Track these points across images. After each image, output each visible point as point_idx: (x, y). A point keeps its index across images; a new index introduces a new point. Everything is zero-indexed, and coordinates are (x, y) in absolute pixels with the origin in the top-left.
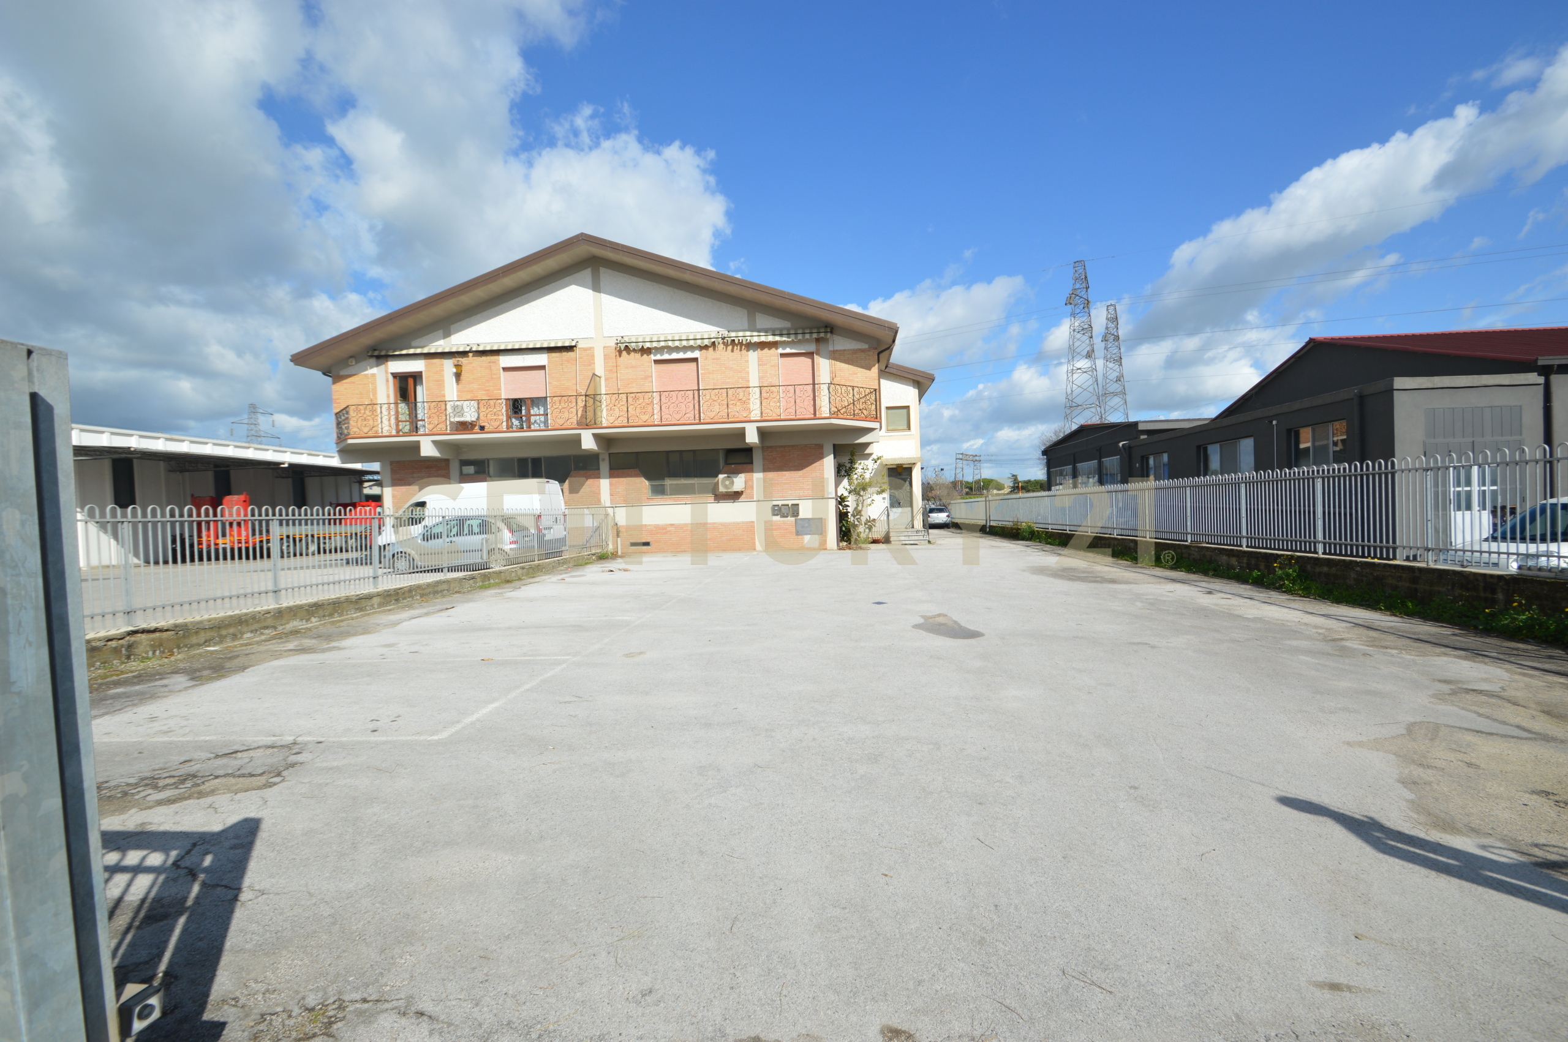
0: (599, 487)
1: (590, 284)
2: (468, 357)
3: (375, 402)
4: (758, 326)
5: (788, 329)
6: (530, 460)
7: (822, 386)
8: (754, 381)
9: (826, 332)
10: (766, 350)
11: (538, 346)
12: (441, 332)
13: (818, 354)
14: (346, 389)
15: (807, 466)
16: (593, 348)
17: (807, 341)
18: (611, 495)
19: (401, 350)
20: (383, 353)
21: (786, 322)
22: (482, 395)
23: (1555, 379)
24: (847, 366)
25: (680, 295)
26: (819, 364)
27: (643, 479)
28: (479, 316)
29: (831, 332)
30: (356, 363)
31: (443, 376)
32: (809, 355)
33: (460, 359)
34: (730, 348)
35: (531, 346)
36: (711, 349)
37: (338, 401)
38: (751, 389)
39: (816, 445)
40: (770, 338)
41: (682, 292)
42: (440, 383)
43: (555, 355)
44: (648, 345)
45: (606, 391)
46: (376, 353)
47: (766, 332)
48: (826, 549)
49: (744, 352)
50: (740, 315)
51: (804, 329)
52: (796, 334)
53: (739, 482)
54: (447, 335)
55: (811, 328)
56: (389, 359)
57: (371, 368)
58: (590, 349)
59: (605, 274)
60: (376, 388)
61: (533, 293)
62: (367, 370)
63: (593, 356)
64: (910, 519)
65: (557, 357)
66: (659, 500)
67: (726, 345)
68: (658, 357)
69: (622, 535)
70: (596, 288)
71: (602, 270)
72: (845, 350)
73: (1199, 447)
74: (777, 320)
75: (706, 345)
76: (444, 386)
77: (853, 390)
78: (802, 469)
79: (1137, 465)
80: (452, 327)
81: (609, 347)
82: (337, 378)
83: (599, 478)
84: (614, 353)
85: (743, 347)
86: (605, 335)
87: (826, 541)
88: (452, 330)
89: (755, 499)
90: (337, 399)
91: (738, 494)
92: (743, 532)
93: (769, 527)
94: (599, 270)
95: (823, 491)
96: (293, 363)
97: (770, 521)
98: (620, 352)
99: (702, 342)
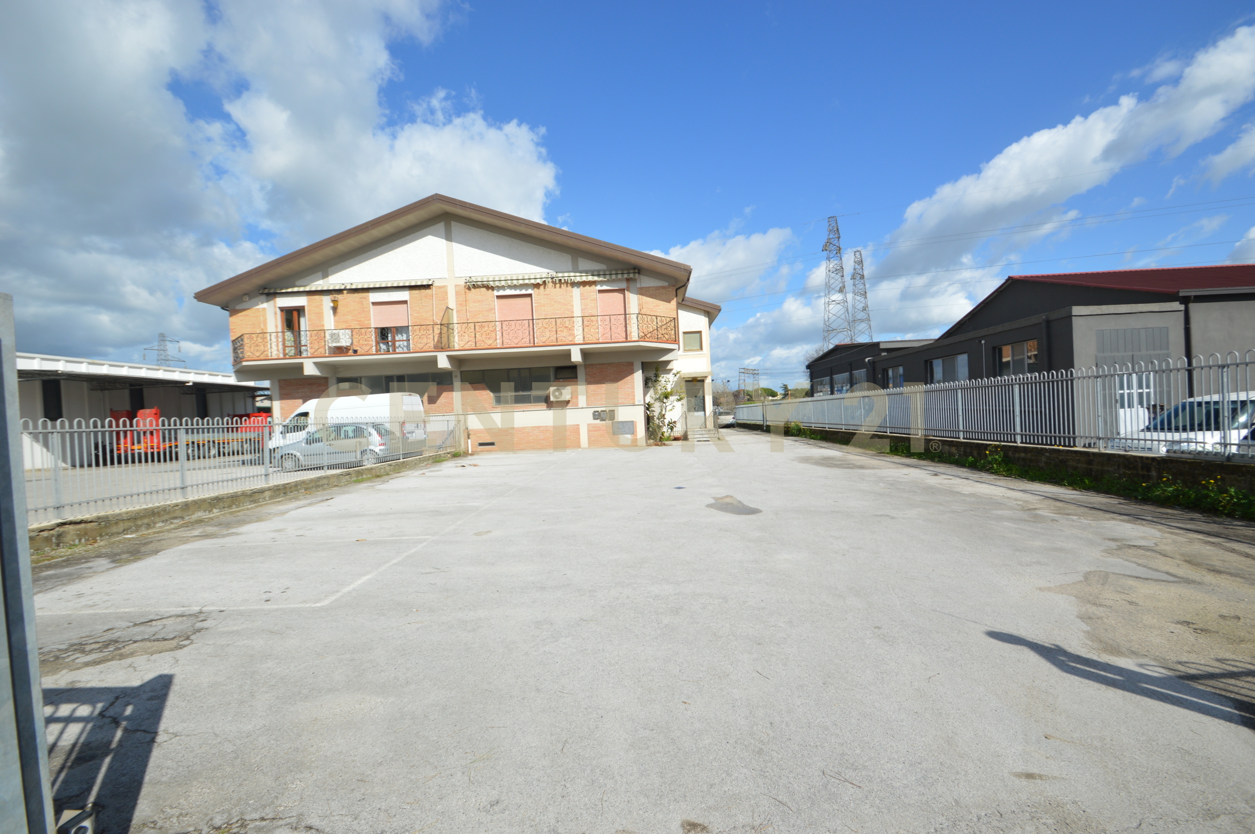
0: (452, 398)
1: (444, 235)
2: (343, 294)
3: (265, 331)
4: (581, 268)
5: (604, 271)
6: (395, 377)
7: (632, 316)
8: (577, 312)
9: (634, 273)
10: (587, 287)
11: (401, 284)
12: (320, 274)
13: (628, 290)
14: (241, 320)
15: (621, 380)
17: (620, 280)
18: (463, 405)
19: (287, 288)
20: (272, 291)
21: (602, 265)
22: (355, 325)
23: (1193, 306)
24: (651, 299)
25: (516, 243)
26: (629, 298)
27: (488, 392)
28: (352, 261)
29: (639, 273)
30: (250, 299)
31: (322, 309)
32: (621, 291)
33: (336, 296)
34: (558, 286)
35: (395, 285)
36: (542, 287)
37: (234, 330)
38: (575, 319)
39: (628, 363)
40: (590, 278)
41: (519, 241)
42: (320, 315)
43: (415, 292)
44: (492, 284)
45: (458, 320)
46: (266, 291)
47: (587, 273)
49: (570, 288)
50: (566, 260)
51: (616, 270)
52: (611, 274)
53: (566, 393)
54: (325, 276)
55: (622, 270)
56: (277, 296)
57: (262, 303)
58: (444, 287)
59: (455, 226)
60: (266, 319)
61: (397, 242)
62: (258, 305)
63: (446, 293)
64: (703, 421)
65: (417, 294)
67: (554, 283)
68: (502, 293)
69: (472, 437)
70: (449, 238)
71: (453, 223)
72: (650, 287)
73: (926, 361)
74: (595, 263)
75: (538, 284)
76: (323, 318)
77: (657, 318)
78: (617, 382)
79: (880, 376)
80: (330, 269)
81: (459, 285)
82: (234, 312)
83: (453, 391)
84: (464, 290)
85: (569, 285)
86: (456, 276)
87: (637, 438)
88: (329, 272)
89: (580, 406)
90: (234, 329)
91: (568, 402)
92: (571, 432)
93: (591, 429)
94: (450, 223)
95: (634, 399)
96: (195, 300)
97: (592, 424)
98: (469, 289)
99: (535, 281)
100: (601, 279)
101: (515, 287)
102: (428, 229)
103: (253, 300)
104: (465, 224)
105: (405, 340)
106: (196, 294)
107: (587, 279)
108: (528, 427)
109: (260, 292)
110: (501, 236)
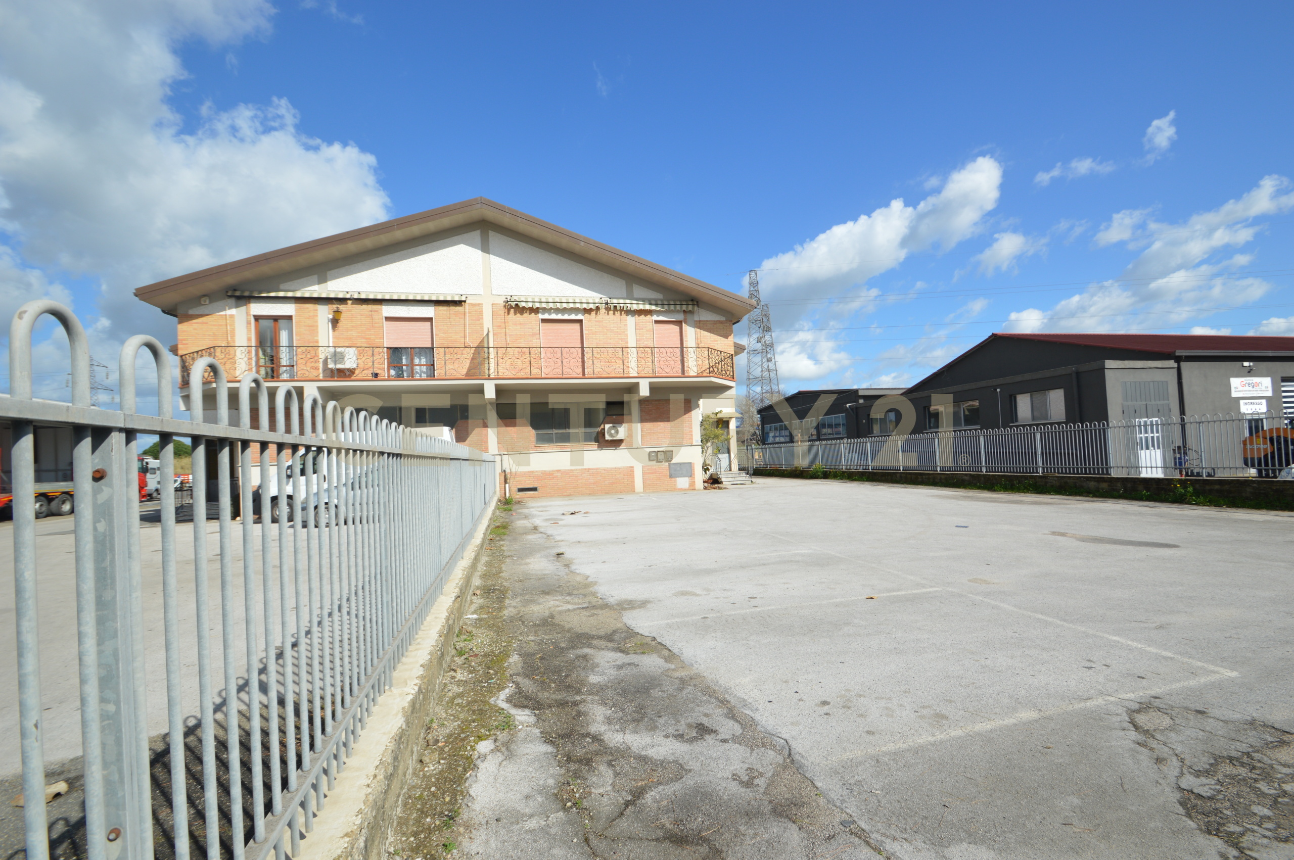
0: (487, 435)
1: (479, 245)
2: (347, 304)
3: (232, 344)
4: (635, 296)
5: (662, 300)
7: (689, 349)
8: (632, 342)
9: (693, 305)
10: (643, 317)
11: (426, 298)
12: (315, 277)
13: (685, 323)
14: (195, 329)
16: (482, 304)
17: (678, 311)
18: (499, 443)
19: (268, 292)
20: (247, 294)
21: (659, 294)
22: (361, 342)
23: (1183, 364)
24: (709, 334)
25: (565, 263)
26: (686, 331)
27: (530, 428)
28: (360, 265)
29: (698, 305)
30: (211, 302)
31: (317, 322)
32: (679, 323)
33: (338, 306)
34: (611, 312)
35: (419, 298)
36: (593, 313)
37: (184, 342)
38: (629, 349)
39: (685, 399)
40: (648, 307)
41: (568, 260)
42: (313, 329)
43: (443, 309)
44: (537, 305)
45: (494, 344)
46: (238, 293)
47: (643, 301)
48: (695, 489)
49: (624, 316)
50: (620, 285)
51: (674, 301)
52: (669, 304)
53: (622, 432)
54: (323, 280)
55: (681, 301)
56: (252, 300)
57: (230, 308)
58: (479, 305)
59: (494, 237)
60: (234, 329)
62: (224, 310)
63: (481, 312)
64: (728, 463)
65: (444, 311)
66: (546, 447)
67: (608, 309)
68: (546, 316)
69: (510, 481)
70: (485, 249)
71: (491, 233)
72: (707, 321)
74: (651, 291)
75: (591, 309)
76: (317, 332)
80: (329, 273)
81: (497, 304)
82: (185, 317)
83: (486, 427)
84: (502, 311)
85: (623, 313)
86: (494, 293)
87: (694, 482)
88: (328, 276)
90: (184, 340)
91: (621, 441)
92: (624, 475)
93: (646, 472)
94: (488, 233)
95: (692, 439)
96: (137, 298)
97: (648, 466)
98: (509, 310)
99: (587, 306)
100: (659, 309)
101: (557, 311)
102: (460, 236)
103: (216, 304)
104: (505, 236)
105: (424, 365)
106: (136, 289)
107: (645, 307)
109: (229, 294)
110: (547, 253)
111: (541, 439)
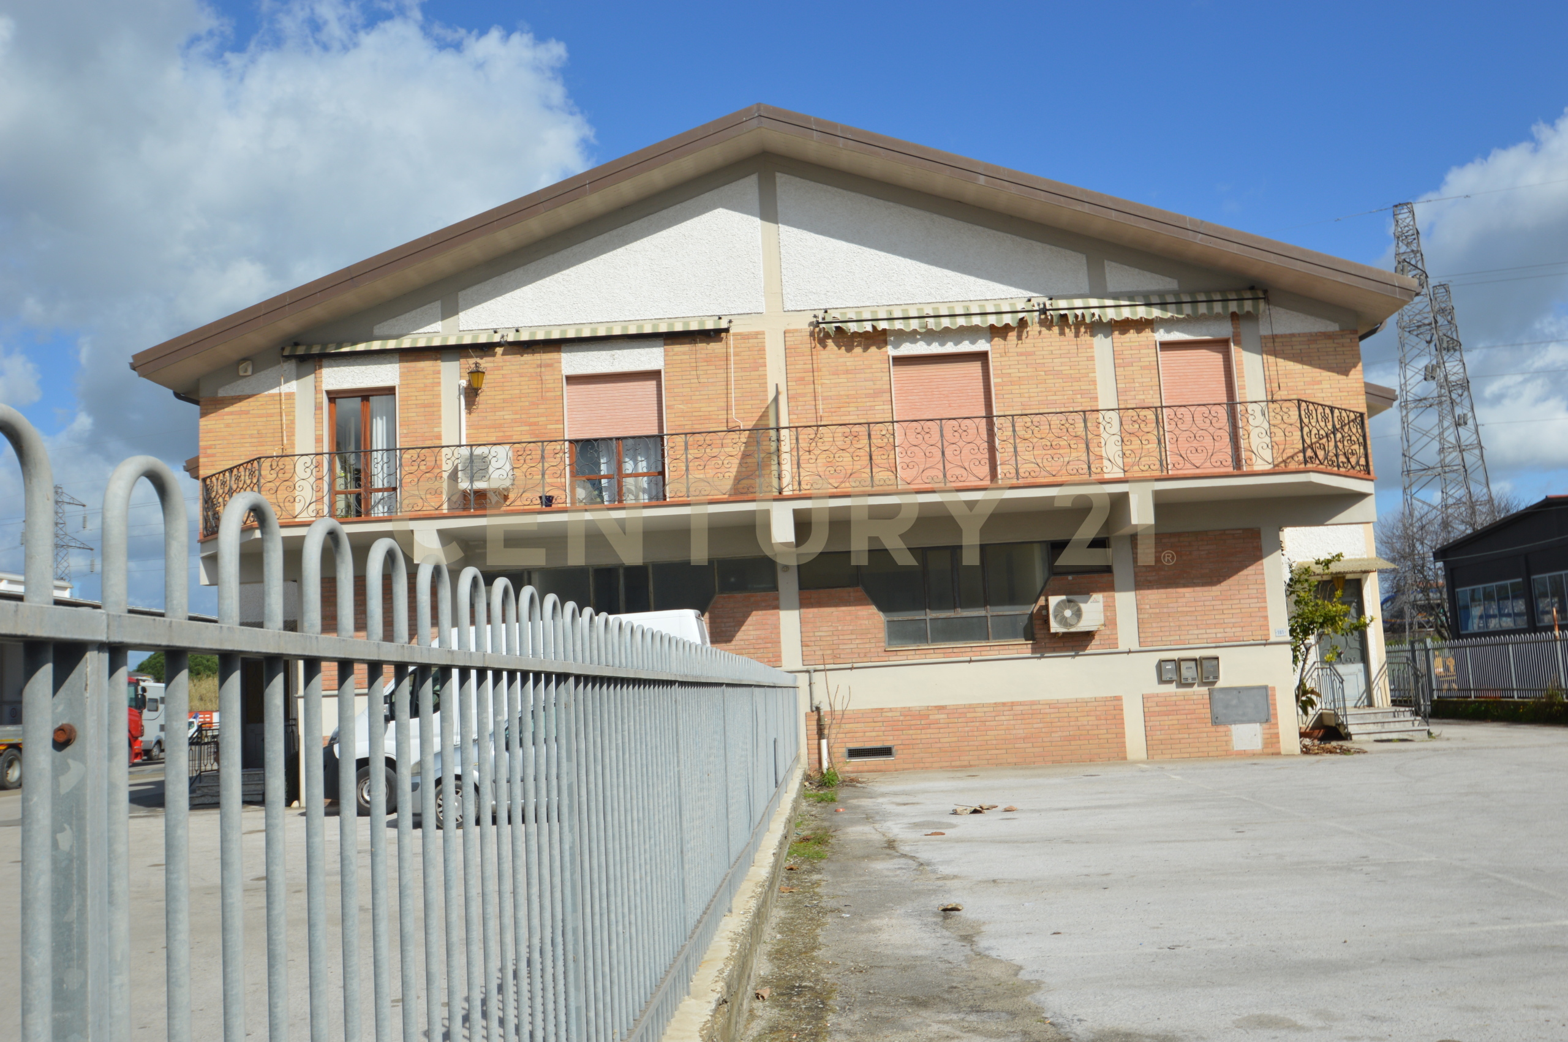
0: (777, 627)
1: (756, 206)
2: (494, 355)
3: (289, 452)
4: (1111, 288)
5: (1176, 294)
7: (1250, 407)
8: (1106, 398)
9: (1255, 299)
10: (1132, 335)
11: (648, 329)
12: (437, 306)
13: (1237, 344)
14: (228, 426)
15: (1230, 576)
16: (763, 333)
17: (1218, 317)
18: (804, 644)
19: (355, 343)
20: (316, 350)
21: (1168, 279)
22: (520, 433)
24: (1299, 366)
26: (1240, 363)
27: (873, 609)
28: (519, 272)
29: (1267, 300)
30: (255, 371)
31: (439, 396)
32: (1221, 345)
33: (478, 360)
34: (1056, 330)
35: (632, 330)
36: (1012, 336)
37: (209, 451)
39: (1245, 530)
40: (1141, 312)
41: (950, 221)
42: (432, 410)
43: (681, 350)
44: (882, 326)
45: (790, 421)
46: (301, 351)
47: (1130, 299)
48: (1278, 754)
49: (1085, 338)
50: (1073, 266)
51: (1207, 292)
52: (1194, 302)
53: (1090, 611)
54: (450, 311)
55: (1222, 291)
56: (325, 362)
57: (287, 381)
58: (757, 335)
59: (786, 186)
60: (293, 422)
62: (279, 384)
63: (762, 350)
65: (684, 354)
66: (910, 652)
67: (1046, 324)
68: (908, 349)
69: (831, 732)
70: (769, 213)
71: (781, 178)
72: (1293, 335)
74: (1148, 275)
75: (1007, 325)
76: (439, 417)
77: (1332, 413)
78: (1219, 582)
80: (463, 295)
81: (796, 331)
82: (212, 404)
83: (780, 607)
84: (808, 344)
85: (1083, 330)
86: (789, 306)
87: (1277, 735)
88: (460, 300)
89: (1121, 648)
90: (210, 447)
91: (1087, 637)
92: (1098, 718)
93: (1152, 709)
94: (774, 178)
95: (1266, 627)
96: (135, 373)
97: (1157, 695)
98: (822, 342)
99: (998, 321)
100: (1169, 315)
101: (930, 335)
102: (716, 191)
103: (263, 375)
104: (811, 180)
105: (643, 475)
106: (134, 357)
107: (1135, 313)
108: (983, 706)
109: (286, 353)
110: (903, 207)
111: (900, 635)
